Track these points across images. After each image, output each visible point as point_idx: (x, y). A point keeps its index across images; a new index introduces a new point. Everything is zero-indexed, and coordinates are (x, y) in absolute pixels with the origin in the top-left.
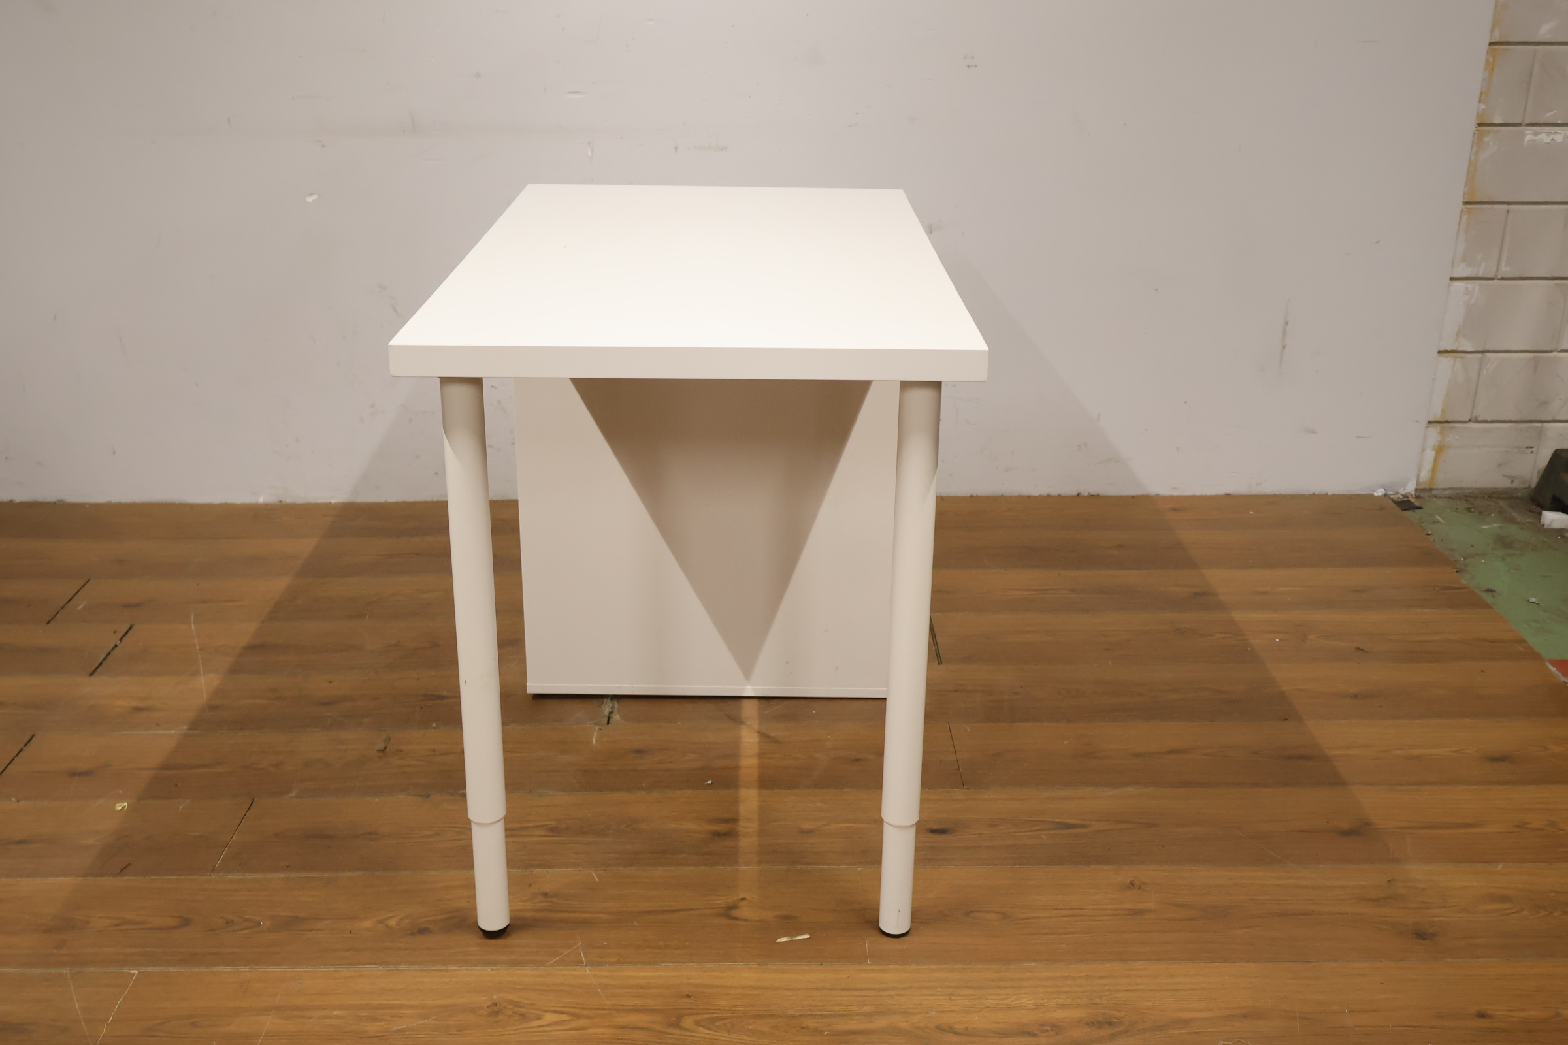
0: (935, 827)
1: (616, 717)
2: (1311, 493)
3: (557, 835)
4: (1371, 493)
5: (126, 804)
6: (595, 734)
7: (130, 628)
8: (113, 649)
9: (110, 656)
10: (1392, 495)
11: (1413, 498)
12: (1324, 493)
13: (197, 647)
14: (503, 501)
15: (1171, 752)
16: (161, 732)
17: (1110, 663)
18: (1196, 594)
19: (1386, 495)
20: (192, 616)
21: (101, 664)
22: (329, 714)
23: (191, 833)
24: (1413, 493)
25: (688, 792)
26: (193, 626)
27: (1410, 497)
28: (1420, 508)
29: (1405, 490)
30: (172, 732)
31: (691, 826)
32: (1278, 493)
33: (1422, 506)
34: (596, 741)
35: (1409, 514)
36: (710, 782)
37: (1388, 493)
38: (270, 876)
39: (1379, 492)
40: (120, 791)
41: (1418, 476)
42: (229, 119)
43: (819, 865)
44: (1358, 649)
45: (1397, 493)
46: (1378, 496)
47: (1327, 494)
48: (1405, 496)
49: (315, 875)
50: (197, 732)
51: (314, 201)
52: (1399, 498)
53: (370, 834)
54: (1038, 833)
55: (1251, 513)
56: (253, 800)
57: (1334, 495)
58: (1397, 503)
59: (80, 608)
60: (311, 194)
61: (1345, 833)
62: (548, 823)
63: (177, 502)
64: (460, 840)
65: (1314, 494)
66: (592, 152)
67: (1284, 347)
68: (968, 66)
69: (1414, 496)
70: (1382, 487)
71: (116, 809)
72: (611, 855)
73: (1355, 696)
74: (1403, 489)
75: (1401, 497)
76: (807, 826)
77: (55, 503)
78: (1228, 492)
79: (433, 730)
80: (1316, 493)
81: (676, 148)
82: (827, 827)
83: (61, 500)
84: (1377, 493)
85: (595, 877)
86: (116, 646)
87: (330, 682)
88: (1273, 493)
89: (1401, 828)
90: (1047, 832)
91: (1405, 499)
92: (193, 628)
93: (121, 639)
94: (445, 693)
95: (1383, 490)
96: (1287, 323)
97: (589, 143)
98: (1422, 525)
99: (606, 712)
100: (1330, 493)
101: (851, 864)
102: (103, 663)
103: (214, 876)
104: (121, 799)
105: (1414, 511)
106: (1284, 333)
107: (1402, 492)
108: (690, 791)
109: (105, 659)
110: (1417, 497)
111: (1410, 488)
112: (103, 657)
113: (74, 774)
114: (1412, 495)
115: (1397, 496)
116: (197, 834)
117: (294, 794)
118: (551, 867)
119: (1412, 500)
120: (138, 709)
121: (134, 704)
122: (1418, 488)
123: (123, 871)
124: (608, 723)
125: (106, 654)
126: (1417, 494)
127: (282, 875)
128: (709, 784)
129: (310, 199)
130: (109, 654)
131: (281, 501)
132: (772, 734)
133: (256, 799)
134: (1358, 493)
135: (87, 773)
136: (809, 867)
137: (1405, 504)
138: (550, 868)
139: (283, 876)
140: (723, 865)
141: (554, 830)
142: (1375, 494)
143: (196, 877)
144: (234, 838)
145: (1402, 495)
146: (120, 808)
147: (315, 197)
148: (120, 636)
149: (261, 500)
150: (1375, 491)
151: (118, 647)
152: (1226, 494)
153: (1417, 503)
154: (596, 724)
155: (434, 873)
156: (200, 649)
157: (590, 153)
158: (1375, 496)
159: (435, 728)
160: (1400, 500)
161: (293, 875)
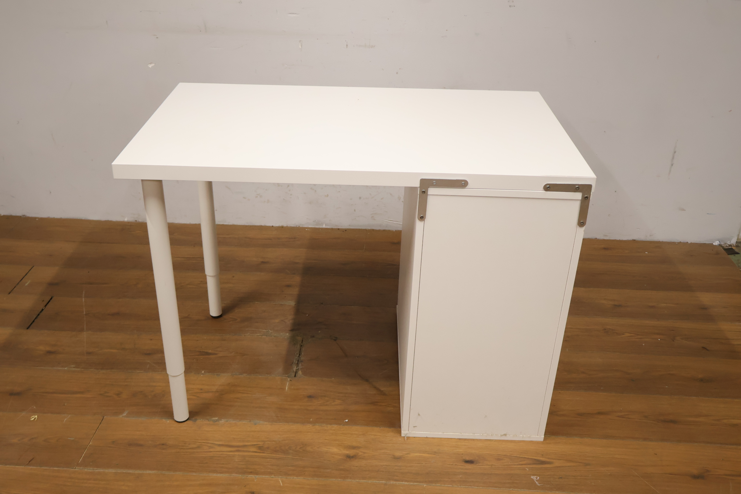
0: (468, 458)
1: (300, 372)
2: (679, 241)
3: (262, 452)
4: (712, 243)
5: (36, 416)
6: (288, 383)
7: (51, 299)
8: (41, 312)
9: (39, 316)
10: (724, 244)
11: (734, 246)
12: (686, 242)
13: (84, 313)
14: (251, 226)
15: (600, 413)
16: (60, 368)
17: (567, 350)
18: (615, 306)
19: (720, 245)
20: (84, 292)
21: (34, 321)
22: (148, 361)
23: (69, 438)
24: (735, 244)
25: (335, 426)
26: (83, 299)
27: (733, 246)
28: (738, 253)
29: (730, 242)
30: (66, 369)
31: (335, 450)
32: (661, 241)
33: (739, 253)
34: (288, 388)
35: (732, 257)
36: (347, 421)
37: (721, 243)
38: (106, 471)
39: (716, 243)
40: (35, 407)
41: (738, 235)
42: (107, 21)
43: (403, 481)
44: (704, 348)
45: (726, 244)
46: (715, 245)
47: (688, 242)
48: (730, 245)
49: (131, 471)
50: (79, 369)
51: (152, 67)
52: (727, 246)
53: (163, 444)
54: (523, 466)
55: (646, 253)
56: (104, 417)
57: (691, 243)
58: (726, 250)
59: (26, 284)
60: (151, 63)
61: (696, 477)
62: (258, 443)
63: (83, 219)
64: (211, 452)
65: (680, 242)
66: (301, 46)
67: (672, 165)
68: (510, 6)
69: (735, 246)
70: (718, 240)
71: (31, 420)
72: (290, 468)
73: (701, 380)
74: (729, 241)
75: (728, 246)
76: (398, 454)
77: (21, 217)
78: (634, 239)
79: (202, 375)
80: (682, 242)
81: (347, 45)
82: (408, 455)
83: (24, 216)
84: (715, 243)
85: (281, 482)
86: (43, 310)
87: (151, 340)
88: (658, 241)
89: (726, 475)
90: (529, 466)
91: (730, 247)
92: (83, 300)
93: (46, 306)
94: (210, 351)
95: (718, 242)
96: (675, 152)
97: (300, 41)
98: (739, 265)
99: (295, 369)
100: (689, 242)
101: (420, 482)
102: (35, 320)
103: (77, 469)
104: (34, 412)
105: (735, 255)
106: (673, 158)
107: (729, 244)
108: (336, 426)
109: (36, 318)
110: (737, 246)
111: (733, 241)
112: (35, 317)
113: (12, 394)
114: (734, 245)
115: (725, 245)
116: (72, 439)
117: (125, 414)
118: (257, 473)
119: (734, 248)
120: (49, 352)
121: (48, 349)
122: (738, 241)
123: (30, 463)
124: (295, 377)
125: (37, 315)
126: (737, 244)
127: (112, 471)
128: (346, 422)
129: (150, 66)
130: (39, 315)
131: (136, 221)
132: (382, 389)
133: (105, 417)
134: (705, 242)
135: (18, 394)
136: (398, 483)
137: (730, 251)
138: (257, 475)
139: (114, 471)
140: (351, 478)
141: (261, 448)
142: (714, 244)
143: (68, 469)
144: (91, 443)
145: (728, 245)
146: (33, 419)
147: (153, 65)
148: (45, 303)
149: (126, 220)
150: (714, 242)
151: (44, 311)
152: (633, 240)
153: (736, 250)
154: (288, 377)
155: (194, 474)
156: (86, 314)
157: (300, 47)
158: (714, 245)
159: (203, 374)
160: (727, 248)
161: (119, 471)
